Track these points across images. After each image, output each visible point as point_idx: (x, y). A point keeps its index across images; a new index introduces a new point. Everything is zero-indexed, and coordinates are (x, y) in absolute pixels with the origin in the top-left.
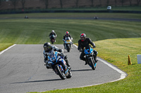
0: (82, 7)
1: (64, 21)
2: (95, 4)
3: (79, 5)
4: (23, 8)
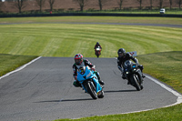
0: (128, 10)
1: (103, 28)
2: (144, 6)
3: (123, 7)
4: (51, 10)
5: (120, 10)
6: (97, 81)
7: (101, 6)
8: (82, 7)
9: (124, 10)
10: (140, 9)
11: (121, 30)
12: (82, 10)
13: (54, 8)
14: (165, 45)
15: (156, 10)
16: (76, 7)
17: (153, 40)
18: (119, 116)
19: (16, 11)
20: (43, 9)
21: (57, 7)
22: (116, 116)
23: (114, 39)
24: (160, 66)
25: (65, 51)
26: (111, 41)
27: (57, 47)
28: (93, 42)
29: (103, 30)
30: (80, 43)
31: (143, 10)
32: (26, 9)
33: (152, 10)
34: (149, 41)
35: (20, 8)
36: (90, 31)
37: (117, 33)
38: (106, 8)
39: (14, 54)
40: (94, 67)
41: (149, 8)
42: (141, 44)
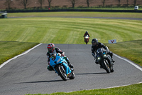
0: (109, 6)
2: (122, 4)
3: (105, 4)
4: (49, 7)
5: (103, 7)
6: (66, 65)
7: (88, 3)
8: (73, 4)
9: (107, 7)
10: (119, 6)
11: (104, 23)
12: (73, 6)
13: (51, 5)
14: (139, 35)
15: (132, 7)
16: (69, 5)
17: (129, 30)
18: (102, 90)
19: (22, 8)
20: (43, 6)
21: (54, 4)
22: (100, 90)
23: (98, 30)
24: (134, 51)
25: (60, 39)
26: (96, 31)
27: (54, 36)
28: (82, 32)
29: (90, 22)
30: (72, 33)
31: (121, 7)
32: (30, 6)
33: (128, 7)
34: (126, 32)
35: (25, 5)
36: (80, 23)
37: (101, 25)
38: (92, 6)
39: (21, 41)
40: (63, 53)
41: (126, 6)
42: (120, 34)
